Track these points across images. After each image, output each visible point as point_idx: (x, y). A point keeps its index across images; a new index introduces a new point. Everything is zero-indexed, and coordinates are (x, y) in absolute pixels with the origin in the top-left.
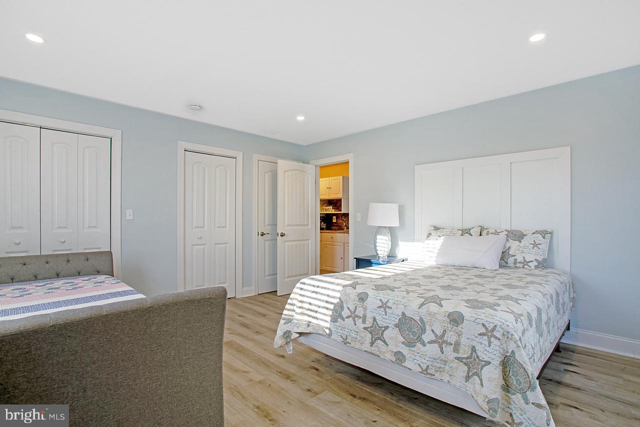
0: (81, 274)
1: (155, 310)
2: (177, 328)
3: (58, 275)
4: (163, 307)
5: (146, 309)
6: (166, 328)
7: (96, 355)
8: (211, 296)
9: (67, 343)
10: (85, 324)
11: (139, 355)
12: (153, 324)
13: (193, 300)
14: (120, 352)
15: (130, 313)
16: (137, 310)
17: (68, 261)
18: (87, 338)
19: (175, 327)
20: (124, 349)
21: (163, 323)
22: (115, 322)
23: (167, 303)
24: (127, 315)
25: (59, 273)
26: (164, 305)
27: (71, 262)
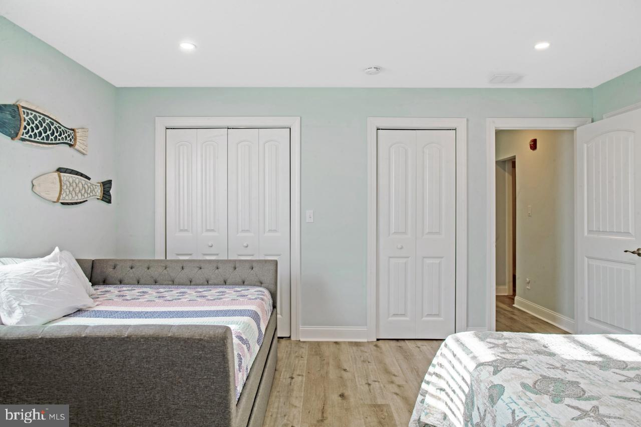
0: (245, 283)
1: (133, 341)
2: (161, 368)
3: (225, 282)
4: (142, 340)
5: (123, 339)
6: (147, 364)
7: (77, 376)
8: (202, 338)
9: (53, 358)
10: (66, 342)
11: (119, 388)
12: (132, 357)
13: (178, 338)
14: (100, 380)
15: (107, 339)
16: (114, 338)
17: (235, 268)
18: (69, 357)
19: (158, 367)
20: (103, 377)
21: (143, 358)
22: (93, 346)
23: (146, 336)
24: (104, 341)
25: (227, 280)
26: (143, 337)
27: (237, 269)
